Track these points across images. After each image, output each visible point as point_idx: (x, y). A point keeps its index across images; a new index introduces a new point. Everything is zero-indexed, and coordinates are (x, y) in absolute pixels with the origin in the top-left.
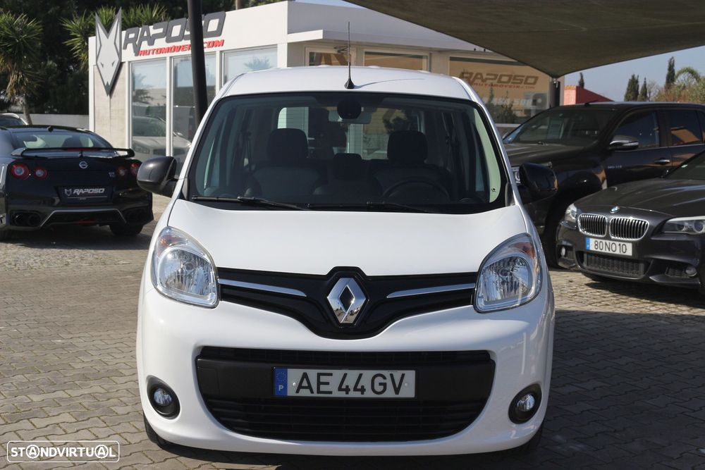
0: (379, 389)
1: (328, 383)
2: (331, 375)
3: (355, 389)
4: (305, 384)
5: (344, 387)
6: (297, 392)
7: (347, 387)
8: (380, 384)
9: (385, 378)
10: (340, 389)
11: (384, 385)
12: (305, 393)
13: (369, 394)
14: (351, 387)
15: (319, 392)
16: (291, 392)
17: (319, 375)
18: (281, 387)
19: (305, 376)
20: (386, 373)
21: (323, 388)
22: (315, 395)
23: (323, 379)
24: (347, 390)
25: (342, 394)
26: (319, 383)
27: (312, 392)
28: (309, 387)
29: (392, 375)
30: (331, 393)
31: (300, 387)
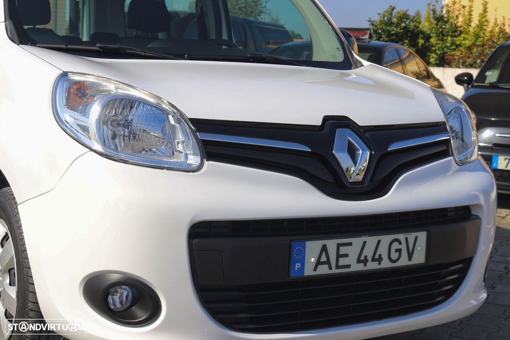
0: (394, 256)
1: (346, 255)
2: (350, 244)
3: (374, 260)
4: (324, 259)
5: (362, 258)
6: (315, 269)
7: (366, 257)
8: (397, 250)
9: (400, 243)
10: (359, 261)
11: (399, 251)
12: (323, 270)
13: (386, 264)
14: (370, 258)
15: (338, 267)
16: (309, 271)
17: (339, 245)
18: (298, 266)
19: (324, 248)
20: (401, 237)
21: (342, 261)
22: (335, 271)
23: (343, 250)
24: (365, 261)
25: (360, 267)
26: (339, 256)
27: (330, 268)
28: (328, 262)
29: (406, 239)
30: (349, 266)
31: (319, 263)
